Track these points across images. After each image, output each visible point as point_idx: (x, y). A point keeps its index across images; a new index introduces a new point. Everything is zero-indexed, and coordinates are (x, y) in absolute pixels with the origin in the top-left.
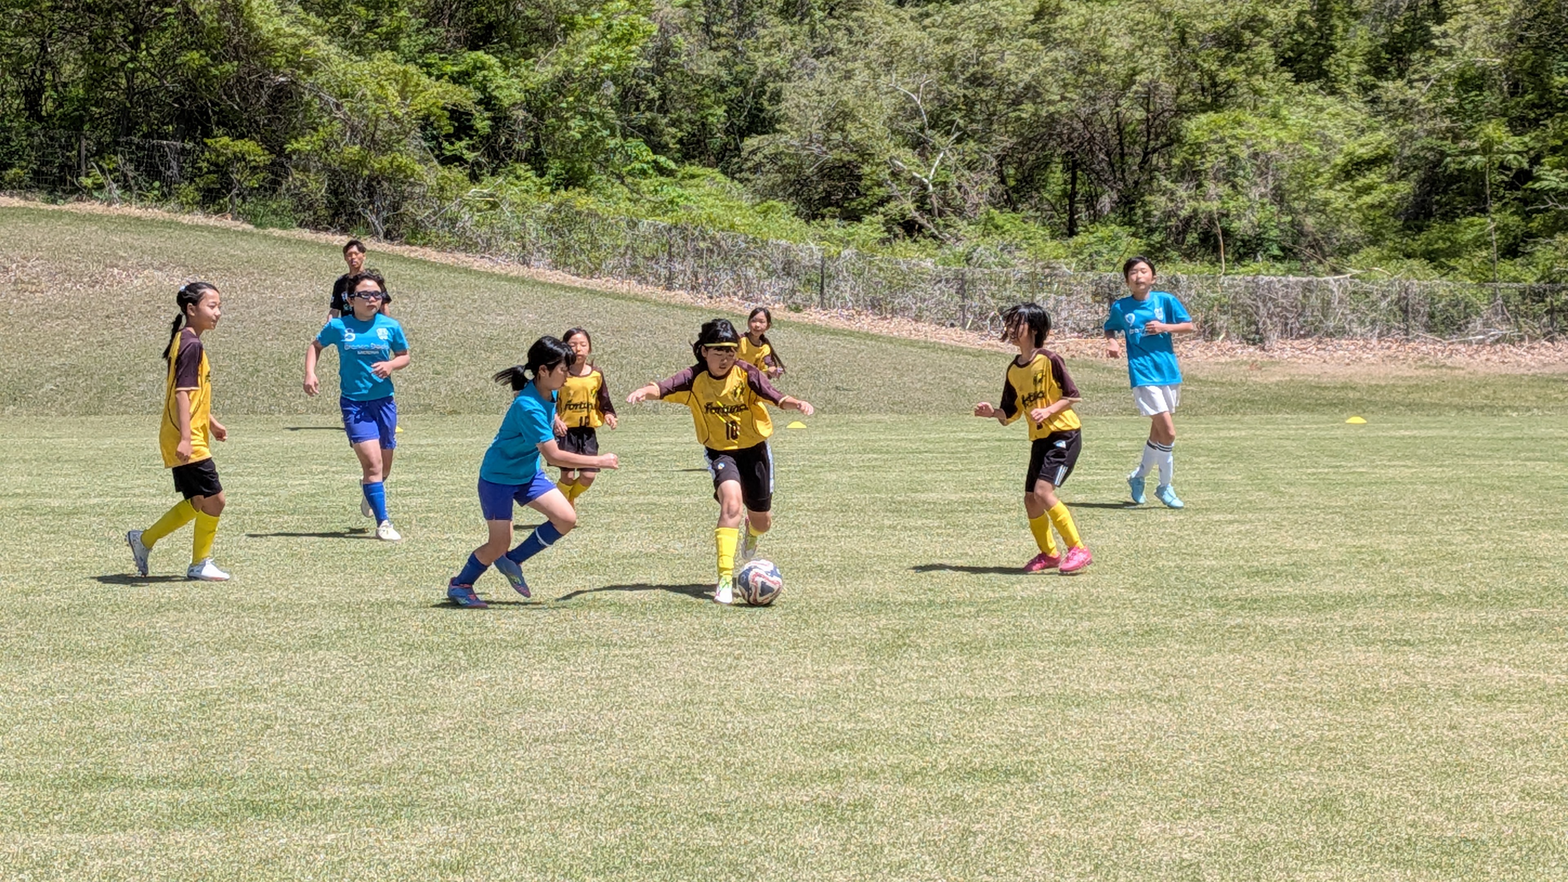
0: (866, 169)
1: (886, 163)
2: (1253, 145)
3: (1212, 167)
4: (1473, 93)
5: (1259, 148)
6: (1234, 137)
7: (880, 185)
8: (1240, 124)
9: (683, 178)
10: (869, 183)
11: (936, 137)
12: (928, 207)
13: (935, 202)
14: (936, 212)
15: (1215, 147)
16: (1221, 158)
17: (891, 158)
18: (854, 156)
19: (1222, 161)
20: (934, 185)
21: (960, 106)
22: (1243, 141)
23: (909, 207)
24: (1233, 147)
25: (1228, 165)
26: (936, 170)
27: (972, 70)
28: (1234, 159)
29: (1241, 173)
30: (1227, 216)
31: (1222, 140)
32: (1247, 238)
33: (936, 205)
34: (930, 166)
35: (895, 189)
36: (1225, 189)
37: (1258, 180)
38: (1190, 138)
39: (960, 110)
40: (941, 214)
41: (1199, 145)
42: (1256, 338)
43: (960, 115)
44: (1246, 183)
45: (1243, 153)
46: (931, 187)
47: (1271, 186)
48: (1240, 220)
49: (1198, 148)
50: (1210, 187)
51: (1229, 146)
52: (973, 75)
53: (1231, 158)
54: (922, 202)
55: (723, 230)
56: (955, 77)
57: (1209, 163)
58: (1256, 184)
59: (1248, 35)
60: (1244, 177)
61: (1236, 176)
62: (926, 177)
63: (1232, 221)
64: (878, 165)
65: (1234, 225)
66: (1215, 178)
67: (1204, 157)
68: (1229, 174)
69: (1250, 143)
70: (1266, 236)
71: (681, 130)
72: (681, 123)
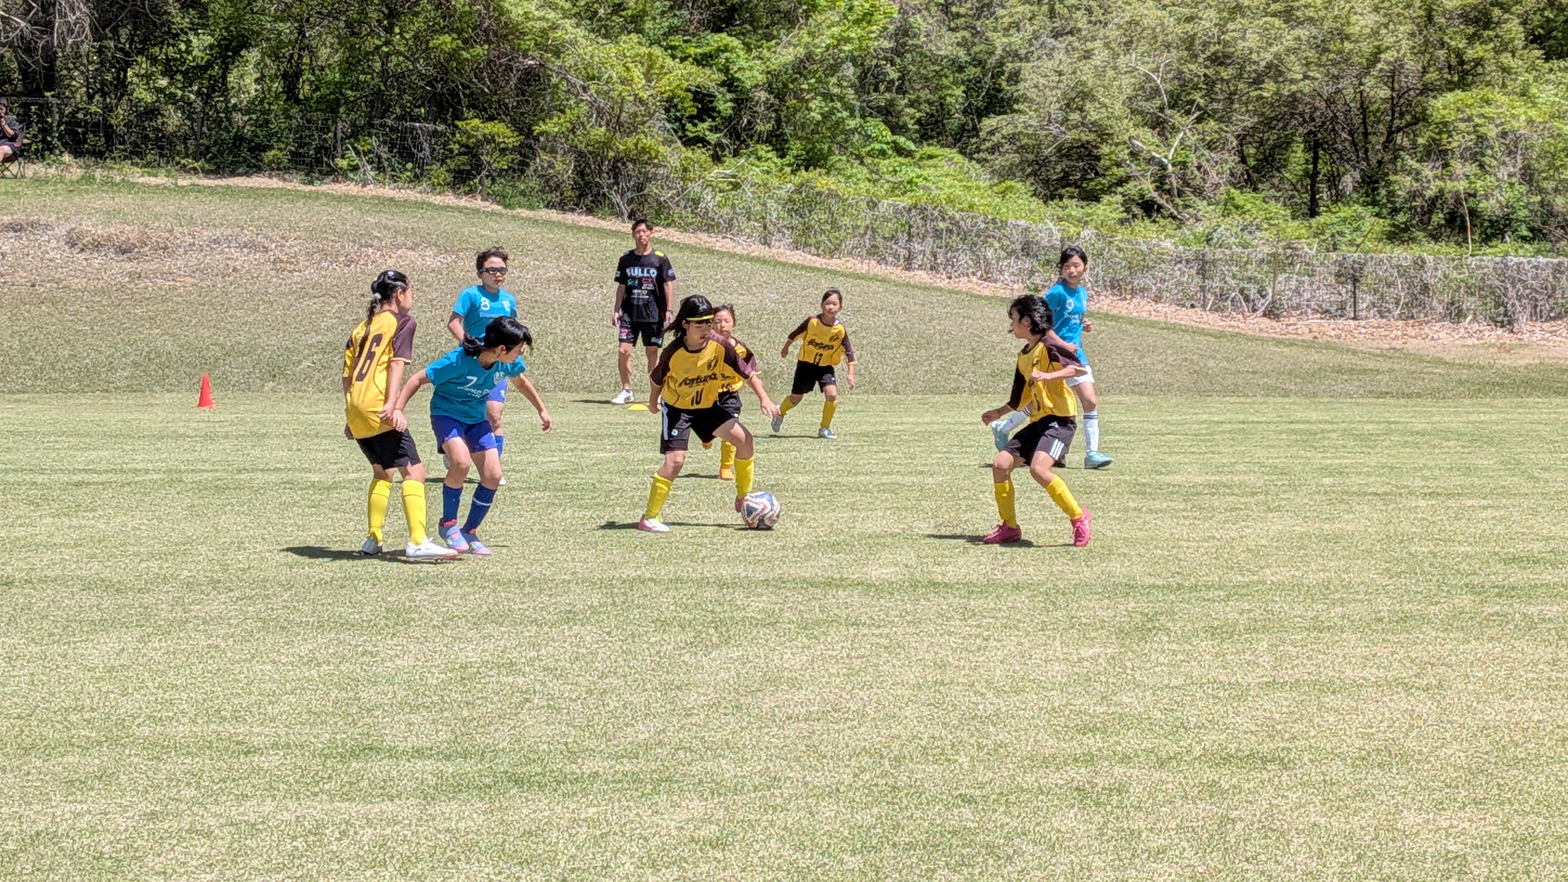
0: (1105, 149)
1: (1125, 143)
2: (1502, 124)
3: (1459, 146)
5: (1507, 127)
6: (1482, 116)
7: (1118, 165)
8: (1488, 102)
9: (921, 159)
10: (1108, 163)
11: (1176, 117)
12: (1167, 187)
13: (1174, 182)
14: (1176, 192)
15: (1462, 126)
16: (1467, 137)
17: (1130, 138)
18: (1092, 137)
19: (1469, 141)
20: (1174, 165)
21: (1201, 85)
22: (1491, 120)
23: (1148, 187)
24: (1481, 126)
25: (1476, 144)
26: (1176, 150)
27: (1213, 49)
28: (1482, 138)
29: (1489, 152)
30: (1474, 196)
31: (1469, 119)
32: (1494, 218)
33: (1175, 185)
34: (1170, 146)
35: (1133, 169)
36: (1472, 169)
37: (1507, 159)
38: (1436, 117)
39: (1201, 89)
40: (1180, 194)
41: (1445, 124)
42: (1506, 321)
43: (1200, 94)
44: (1495, 163)
45: (1492, 132)
46: (1170, 167)
47: (1519, 165)
48: (1487, 199)
49: (1445, 127)
50: (1457, 167)
51: (1477, 125)
52: (1214, 54)
53: (1479, 137)
54: (1161, 182)
55: (962, 210)
56: (1196, 56)
57: (1456, 142)
58: (1504, 163)
59: (1496, 12)
60: (1492, 156)
61: (1483, 155)
62: (1166, 157)
63: (1479, 201)
64: (1117, 145)
65: (1481, 205)
66: (1462, 158)
67: (1451, 136)
68: (1476, 153)
69: (1498, 122)
70: (1514, 216)
71: (920, 111)
72: (920, 104)
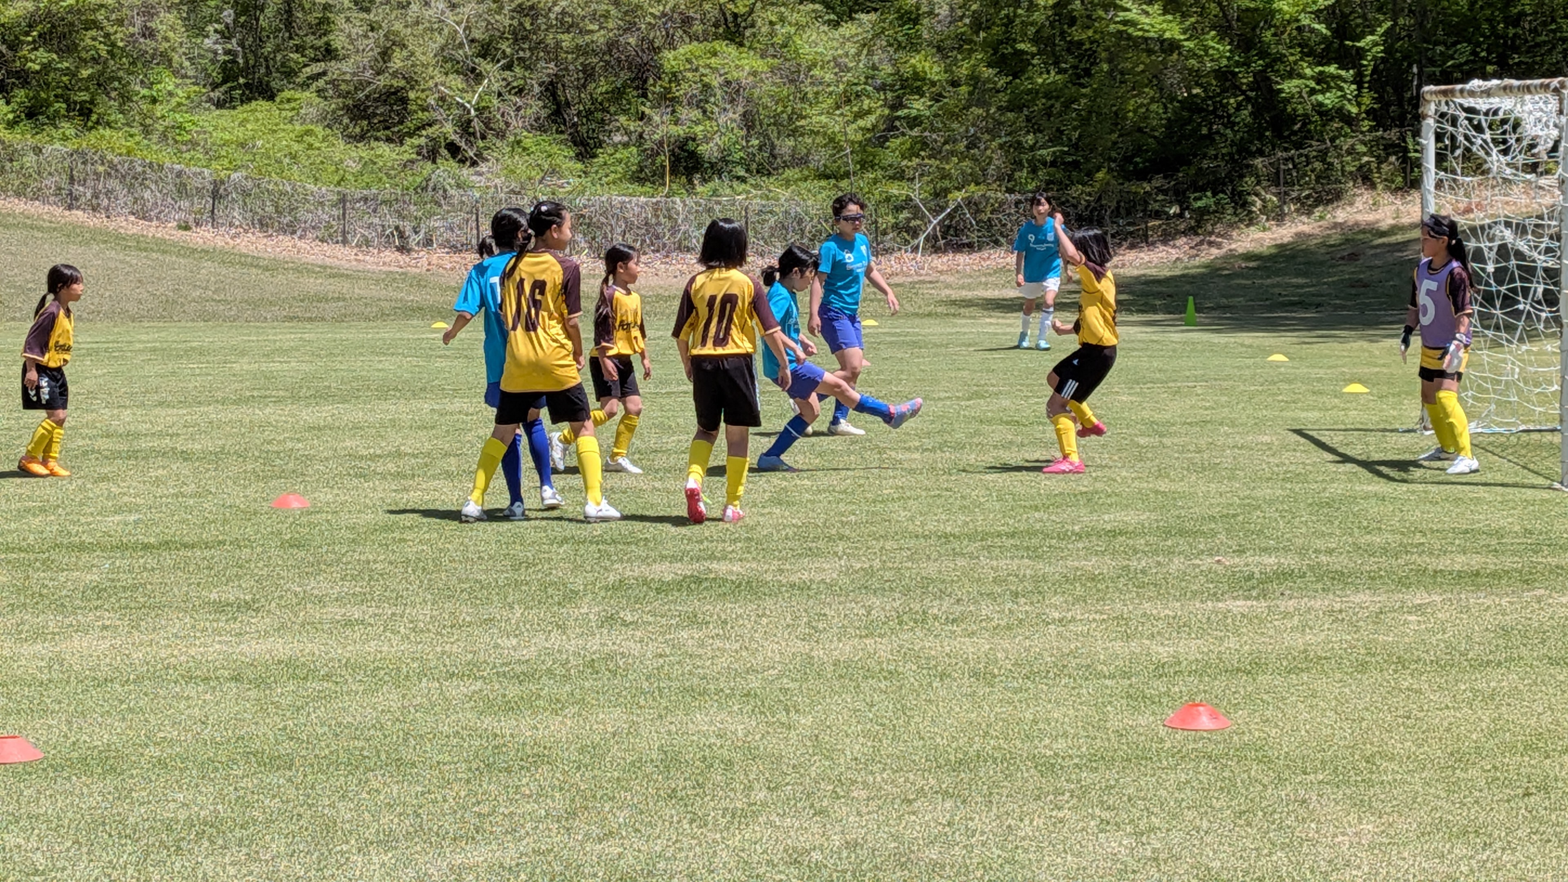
0: (412, 95)
1: (430, 89)
2: (726, 73)
3: (685, 94)
4: (907, 27)
5: (729, 77)
6: (708, 66)
7: (424, 110)
8: (715, 54)
10: (414, 107)
12: (471, 130)
13: (477, 125)
14: (478, 134)
15: (689, 75)
16: (694, 86)
17: (436, 85)
18: (402, 83)
19: (696, 89)
20: (476, 110)
22: (714, 70)
23: (449, 130)
24: (706, 75)
25: (701, 92)
26: (480, 96)
28: (707, 87)
29: (712, 99)
30: (694, 140)
31: (696, 69)
32: (714, 160)
33: (477, 129)
34: (474, 92)
35: (439, 114)
36: (696, 114)
37: (728, 106)
38: (667, 67)
39: (507, 39)
40: (483, 137)
41: (674, 74)
44: (716, 110)
45: (716, 81)
46: (473, 112)
48: (707, 143)
49: (675, 77)
50: (684, 113)
51: (703, 75)
53: (704, 86)
54: (465, 127)
55: (120, 155)
58: (725, 110)
60: (714, 104)
61: (707, 102)
62: (469, 102)
63: (698, 145)
64: (423, 91)
65: (700, 148)
66: (689, 104)
67: (679, 85)
68: (701, 100)
69: (722, 72)
70: (731, 158)
